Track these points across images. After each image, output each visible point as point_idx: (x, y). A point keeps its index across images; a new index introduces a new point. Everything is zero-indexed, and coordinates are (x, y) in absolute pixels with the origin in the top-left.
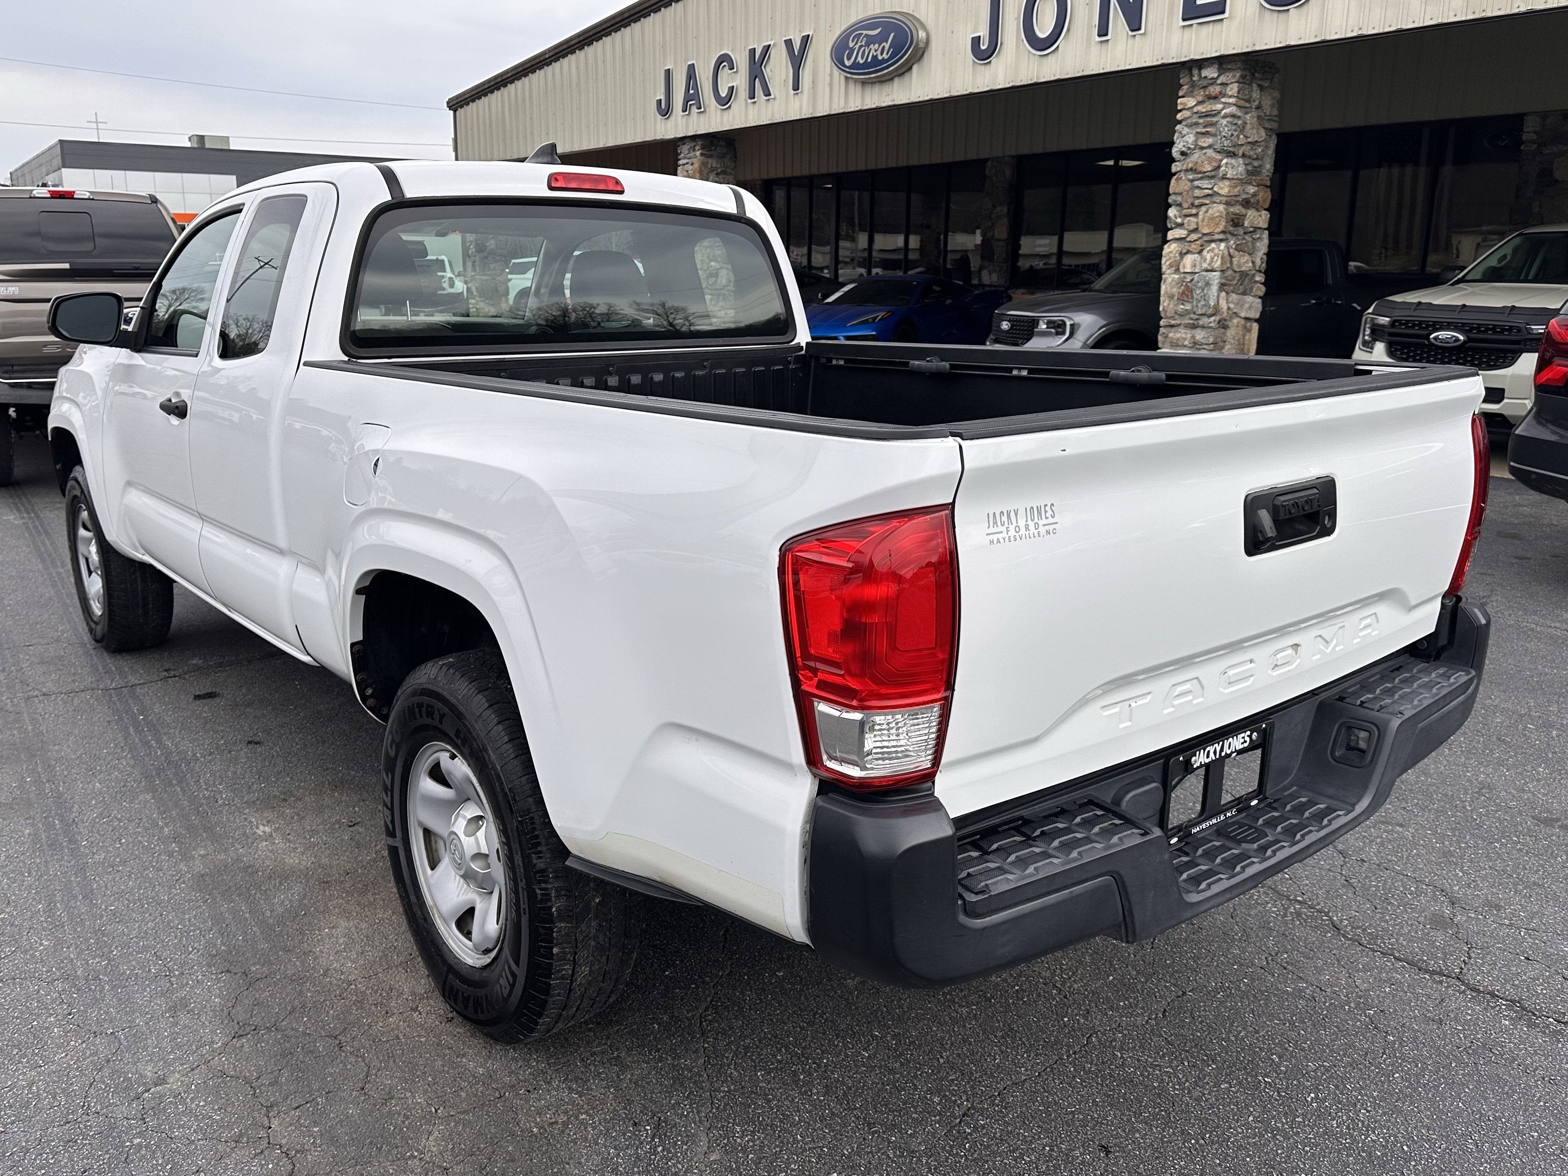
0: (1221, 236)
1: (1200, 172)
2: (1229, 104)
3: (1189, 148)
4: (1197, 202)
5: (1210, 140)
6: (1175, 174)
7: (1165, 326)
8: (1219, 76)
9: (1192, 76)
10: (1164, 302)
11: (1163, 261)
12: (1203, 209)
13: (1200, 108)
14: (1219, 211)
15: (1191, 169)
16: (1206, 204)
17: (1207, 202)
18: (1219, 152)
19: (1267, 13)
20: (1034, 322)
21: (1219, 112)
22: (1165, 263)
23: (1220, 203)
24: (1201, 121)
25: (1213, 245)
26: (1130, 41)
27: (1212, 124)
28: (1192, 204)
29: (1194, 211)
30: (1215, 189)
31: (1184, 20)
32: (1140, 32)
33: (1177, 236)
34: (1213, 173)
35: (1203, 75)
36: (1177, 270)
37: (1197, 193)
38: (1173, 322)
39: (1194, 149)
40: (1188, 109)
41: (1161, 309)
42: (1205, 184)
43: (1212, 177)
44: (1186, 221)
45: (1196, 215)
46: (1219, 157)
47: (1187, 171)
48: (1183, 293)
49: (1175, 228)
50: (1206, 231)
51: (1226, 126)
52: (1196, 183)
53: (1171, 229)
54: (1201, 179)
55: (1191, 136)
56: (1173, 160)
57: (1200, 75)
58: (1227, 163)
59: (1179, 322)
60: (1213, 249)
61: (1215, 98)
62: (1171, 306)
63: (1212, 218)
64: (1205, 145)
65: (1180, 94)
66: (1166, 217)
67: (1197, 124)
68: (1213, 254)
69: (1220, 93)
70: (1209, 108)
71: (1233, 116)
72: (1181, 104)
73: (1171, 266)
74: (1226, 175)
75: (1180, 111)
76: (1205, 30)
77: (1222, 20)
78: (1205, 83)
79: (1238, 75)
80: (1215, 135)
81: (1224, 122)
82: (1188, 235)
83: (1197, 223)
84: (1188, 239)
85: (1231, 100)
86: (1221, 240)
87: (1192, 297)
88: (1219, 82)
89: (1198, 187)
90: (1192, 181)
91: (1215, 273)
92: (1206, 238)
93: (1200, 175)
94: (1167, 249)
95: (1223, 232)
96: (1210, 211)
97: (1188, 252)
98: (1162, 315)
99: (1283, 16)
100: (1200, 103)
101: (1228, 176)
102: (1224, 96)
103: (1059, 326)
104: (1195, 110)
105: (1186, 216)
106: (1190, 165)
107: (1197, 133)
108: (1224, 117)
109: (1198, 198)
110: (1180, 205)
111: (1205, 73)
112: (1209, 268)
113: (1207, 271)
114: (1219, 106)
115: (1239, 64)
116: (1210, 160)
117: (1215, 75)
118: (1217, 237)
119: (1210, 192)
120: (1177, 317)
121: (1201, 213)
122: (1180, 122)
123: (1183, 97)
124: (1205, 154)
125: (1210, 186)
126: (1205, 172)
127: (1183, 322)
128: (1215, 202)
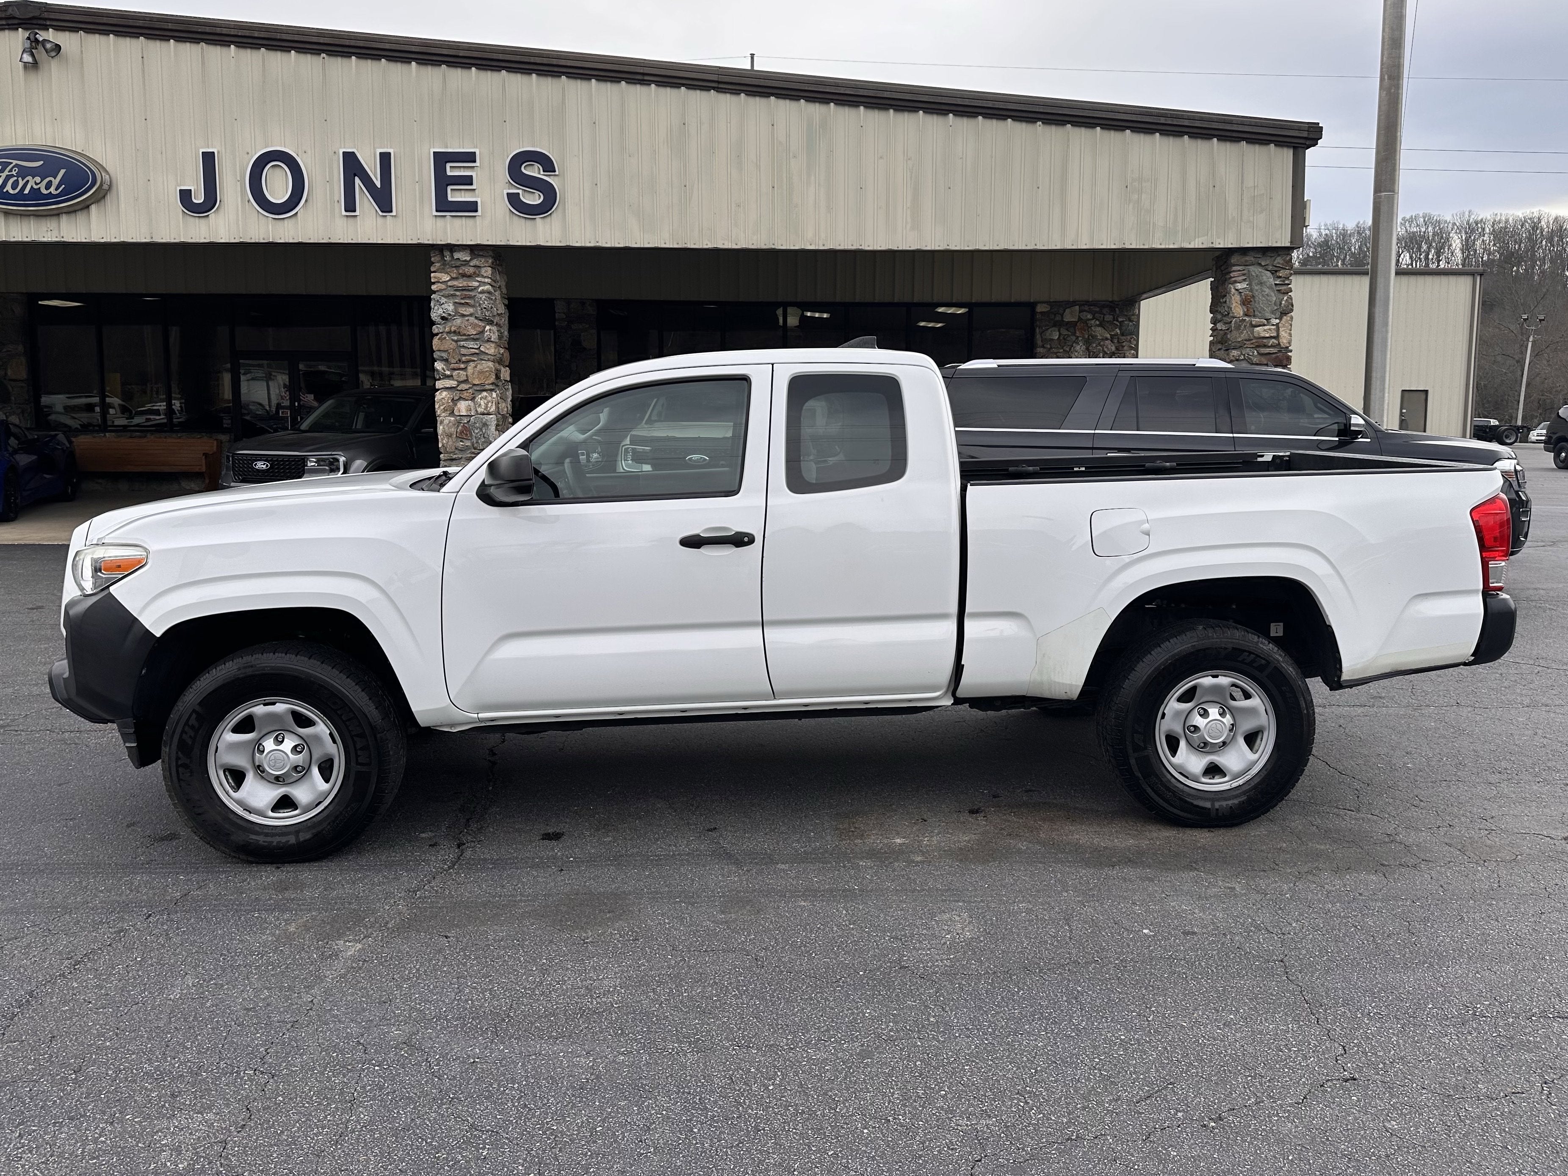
0: (491, 387)
1: (464, 335)
2: (484, 282)
3: (450, 315)
4: (464, 359)
5: (469, 310)
6: (437, 334)
7: (444, 460)
8: (471, 260)
9: (443, 256)
10: (442, 440)
11: (437, 406)
12: (472, 364)
13: (455, 283)
14: (488, 367)
15: (455, 332)
16: (474, 361)
17: (476, 359)
18: (480, 320)
19: (516, 218)
20: (303, 460)
21: (476, 288)
22: (439, 409)
23: (489, 360)
24: (458, 293)
25: (485, 394)
26: (380, 220)
27: (470, 297)
28: (460, 361)
29: (462, 366)
30: (482, 349)
31: (437, 211)
32: (391, 214)
33: (447, 386)
34: (477, 336)
35: (455, 258)
36: (452, 413)
37: (463, 351)
38: (454, 456)
39: (455, 316)
40: (441, 283)
41: (440, 445)
42: (471, 344)
43: (477, 340)
44: (454, 374)
45: (465, 369)
46: (480, 323)
47: (449, 332)
48: (462, 432)
49: (443, 379)
50: (476, 382)
51: (485, 299)
52: (462, 343)
53: (439, 379)
54: (466, 340)
55: (451, 305)
56: (433, 323)
57: (452, 257)
58: (490, 329)
59: (460, 456)
60: (486, 396)
61: (470, 276)
62: (450, 443)
63: (481, 372)
64: (465, 313)
65: (432, 269)
66: (433, 369)
67: (453, 296)
68: (486, 401)
69: (475, 273)
70: (465, 284)
71: (489, 292)
72: (435, 277)
73: (445, 410)
74: (490, 338)
75: (434, 283)
76: (458, 222)
77: (475, 216)
78: (458, 263)
79: (490, 261)
80: (473, 306)
81: (483, 296)
82: (458, 386)
83: (467, 375)
84: (459, 388)
85: (486, 280)
86: (492, 390)
87: (471, 435)
88: (472, 264)
89: (463, 347)
90: (456, 341)
91: (491, 416)
92: (475, 388)
93: (464, 337)
94: (438, 396)
95: (492, 384)
96: (479, 366)
97: (460, 398)
98: (442, 450)
99: (529, 223)
100: (452, 279)
101: (492, 339)
102: (478, 276)
103: (331, 464)
104: (450, 283)
105: (454, 369)
106: (453, 329)
107: (456, 303)
108: (481, 293)
109: (464, 355)
110: (446, 360)
111: (457, 255)
112: (485, 412)
113: (483, 414)
114: (476, 284)
115: (491, 253)
116: (474, 326)
117: (468, 259)
118: (487, 387)
119: (477, 351)
120: (457, 452)
121: (469, 368)
122: (434, 292)
123: (434, 272)
124: (468, 320)
125: (476, 347)
126: (469, 335)
127: (464, 456)
128: (482, 360)
